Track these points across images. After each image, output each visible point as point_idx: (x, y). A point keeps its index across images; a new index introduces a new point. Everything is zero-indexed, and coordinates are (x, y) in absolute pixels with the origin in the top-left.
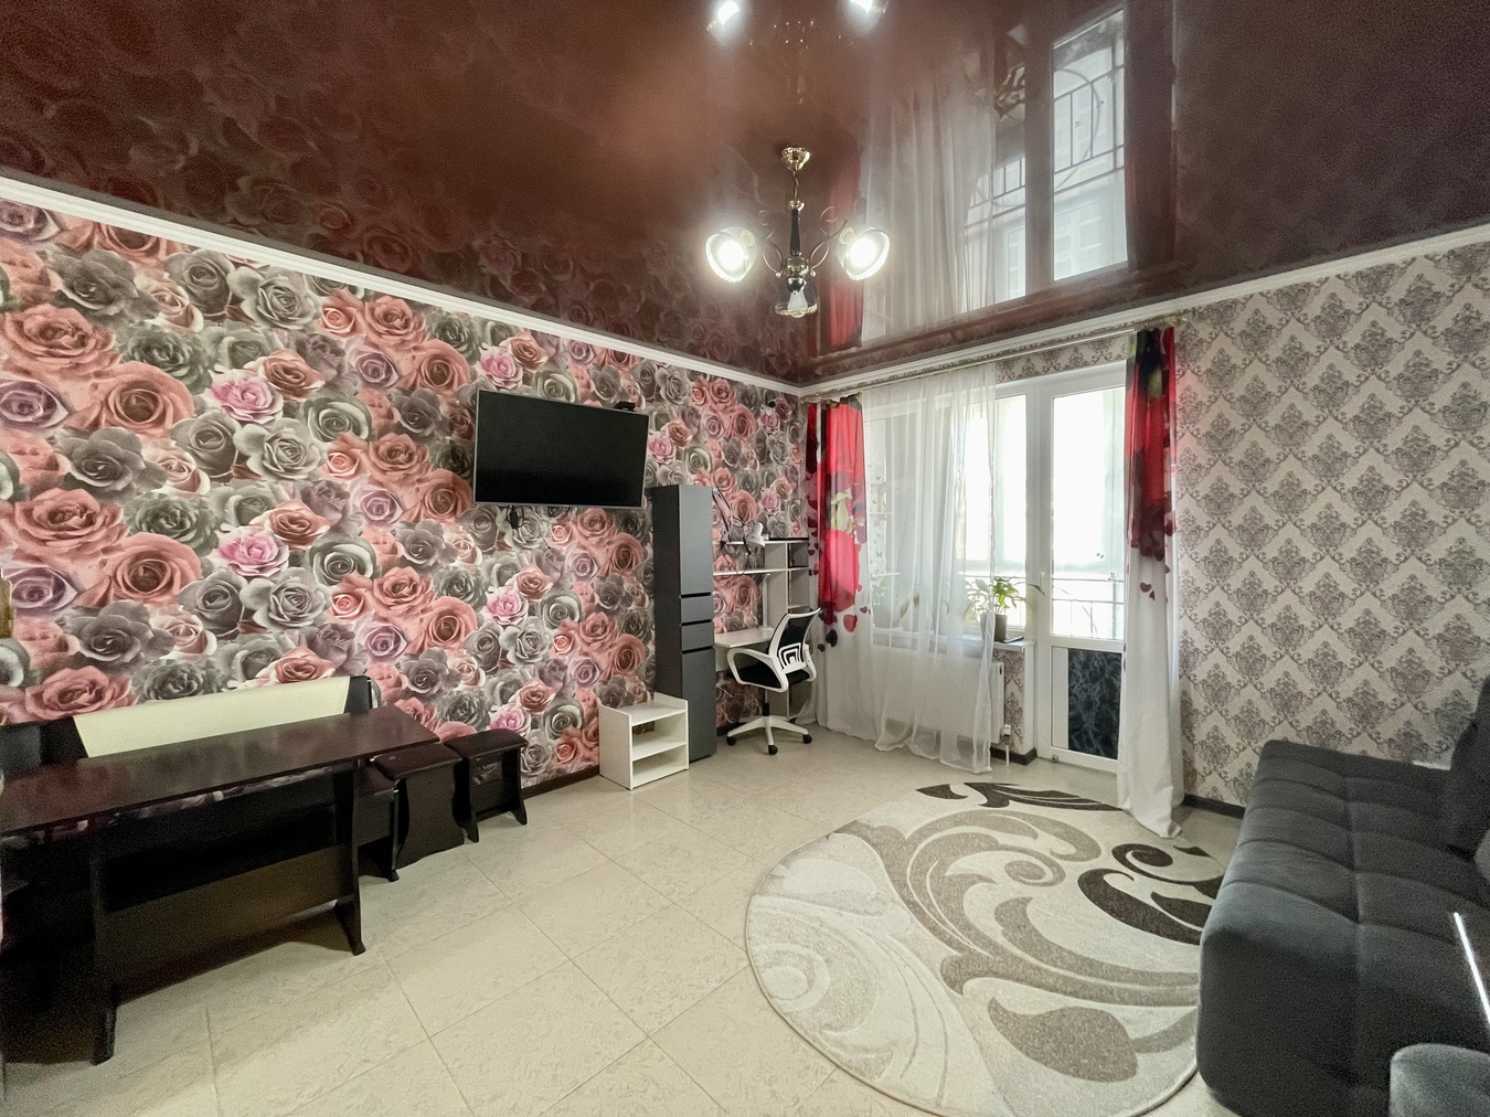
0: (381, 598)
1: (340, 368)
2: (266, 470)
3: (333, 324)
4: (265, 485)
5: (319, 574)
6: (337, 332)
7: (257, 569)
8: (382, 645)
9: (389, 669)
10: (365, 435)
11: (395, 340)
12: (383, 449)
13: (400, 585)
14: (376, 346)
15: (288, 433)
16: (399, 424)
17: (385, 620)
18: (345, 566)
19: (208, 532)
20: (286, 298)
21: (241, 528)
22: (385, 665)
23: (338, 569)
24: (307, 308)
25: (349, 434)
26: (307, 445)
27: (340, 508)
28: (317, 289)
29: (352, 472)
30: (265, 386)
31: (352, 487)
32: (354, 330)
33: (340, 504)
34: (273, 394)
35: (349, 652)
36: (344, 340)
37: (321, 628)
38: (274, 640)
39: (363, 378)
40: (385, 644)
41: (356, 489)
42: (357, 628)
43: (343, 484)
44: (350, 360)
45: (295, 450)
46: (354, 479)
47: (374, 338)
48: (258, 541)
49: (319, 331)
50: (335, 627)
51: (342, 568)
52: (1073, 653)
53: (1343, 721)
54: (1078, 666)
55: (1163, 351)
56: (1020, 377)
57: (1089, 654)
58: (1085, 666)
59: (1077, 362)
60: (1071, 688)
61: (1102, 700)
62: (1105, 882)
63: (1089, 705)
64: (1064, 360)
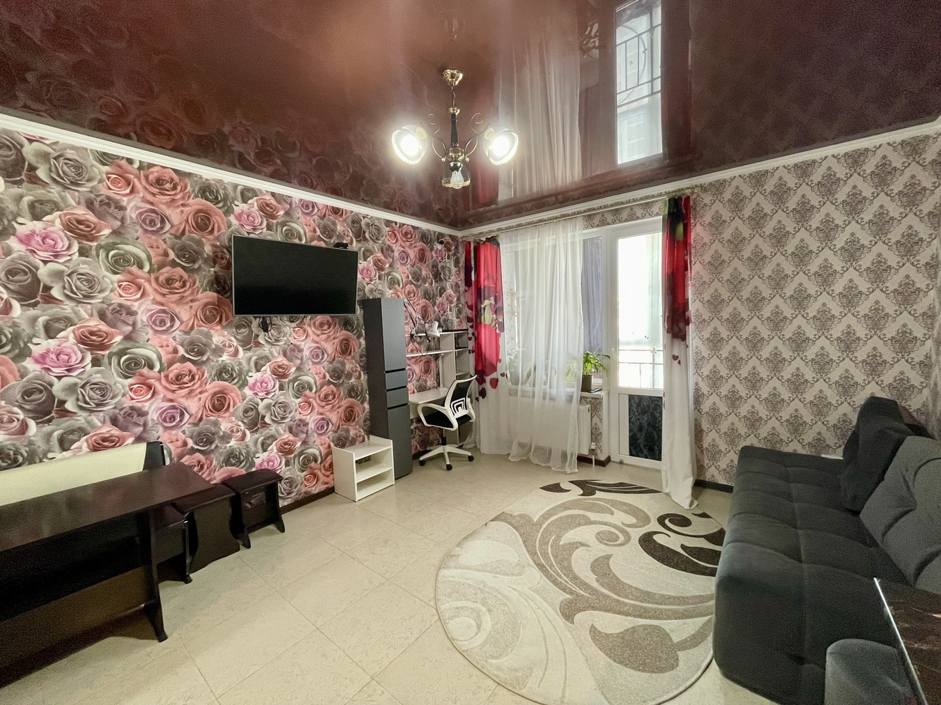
0: (168, 385)
1: (123, 220)
2: (67, 296)
3: (115, 186)
4: (68, 308)
5: (117, 371)
6: (120, 193)
7: (67, 370)
8: (170, 419)
9: (177, 434)
10: (147, 268)
11: (167, 198)
12: (161, 278)
13: (181, 375)
14: (152, 204)
15: (84, 269)
16: (173, 260)
17: (171, 401)
18: (137, 364)
19: (22, 345)
20: (75, 167)
21: (50, 341)
22: (174, 432)
23: (132, 367)
24: (93, 175)
25: (134, 269)
26: (100, 277)
27: (131, 323)
28: (101, 161)
29: (139, 296)
30: (62, 234)
31: (139, 307)
32: (132, 191)
33: (130, 320)
34: (69, 240)
35: (145, 425)
36: (125, 199)
37: (121, 410)
38: (83, 421)
39: (142, 227)
40: (173, 418)
41: (142, 309)
42: (150, 408)
43: (132, 305)
44: (131, 214)
45: (91, 281)
46: (140, 301)
47: (150, 198)
48: (64, 349)
49: (104, 191)
50: (132, 408)
51: (135, 365)
52: (631, 397)
53: (784, 433)
54: (634, 405)
55: (684, 212)
56: (598, 226)
57: (641, 398)
58: (639, 405)
59: (632, 217)
60: (630, 419)
61: (649, 424)
62: (654, 540)
63: (641, 429)
64: (625, 215)
